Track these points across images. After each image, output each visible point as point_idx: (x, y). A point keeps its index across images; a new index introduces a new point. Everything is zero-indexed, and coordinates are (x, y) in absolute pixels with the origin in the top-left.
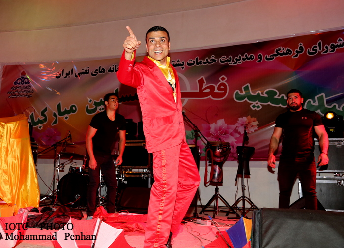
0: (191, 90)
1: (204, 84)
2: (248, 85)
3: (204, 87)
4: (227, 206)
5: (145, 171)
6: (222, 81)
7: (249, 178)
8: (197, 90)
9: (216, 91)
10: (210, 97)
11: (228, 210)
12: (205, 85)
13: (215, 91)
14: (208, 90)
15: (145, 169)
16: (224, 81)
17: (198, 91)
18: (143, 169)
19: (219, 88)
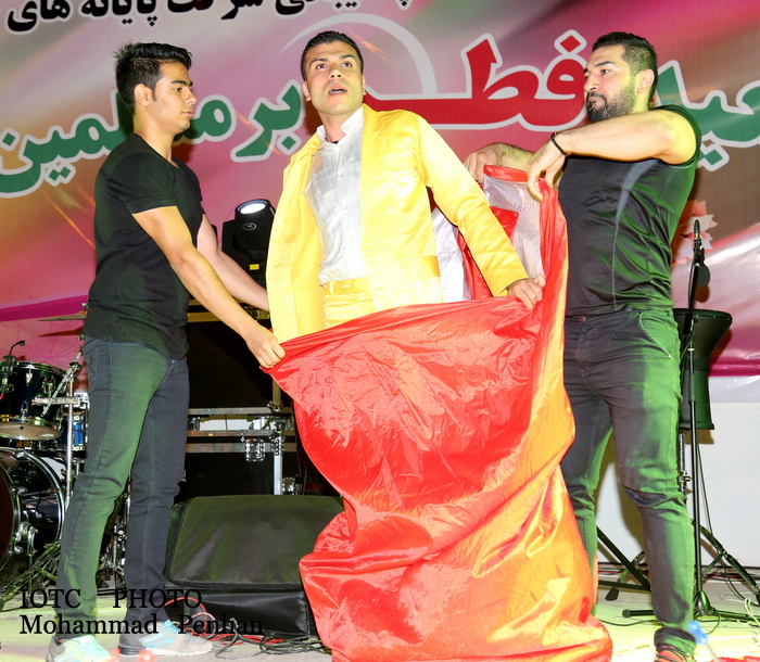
0: (439, 91)
1: (494, 67)
2: (672, 69)
3: (493, 79)
4: (613, 563)
5: (258, 424)
6: (565, 55)
7: (710, 441)
8: (464, 90)
9: (543, 93)
10: (519, 118)
11: (615, 578)
12: (499, 71)
13: (538, 96)
14: (510, 92)
15: (257, 416)
16: (573, 55)
17: (468, 95)
18: (251, 417)
19: (554, 84)
